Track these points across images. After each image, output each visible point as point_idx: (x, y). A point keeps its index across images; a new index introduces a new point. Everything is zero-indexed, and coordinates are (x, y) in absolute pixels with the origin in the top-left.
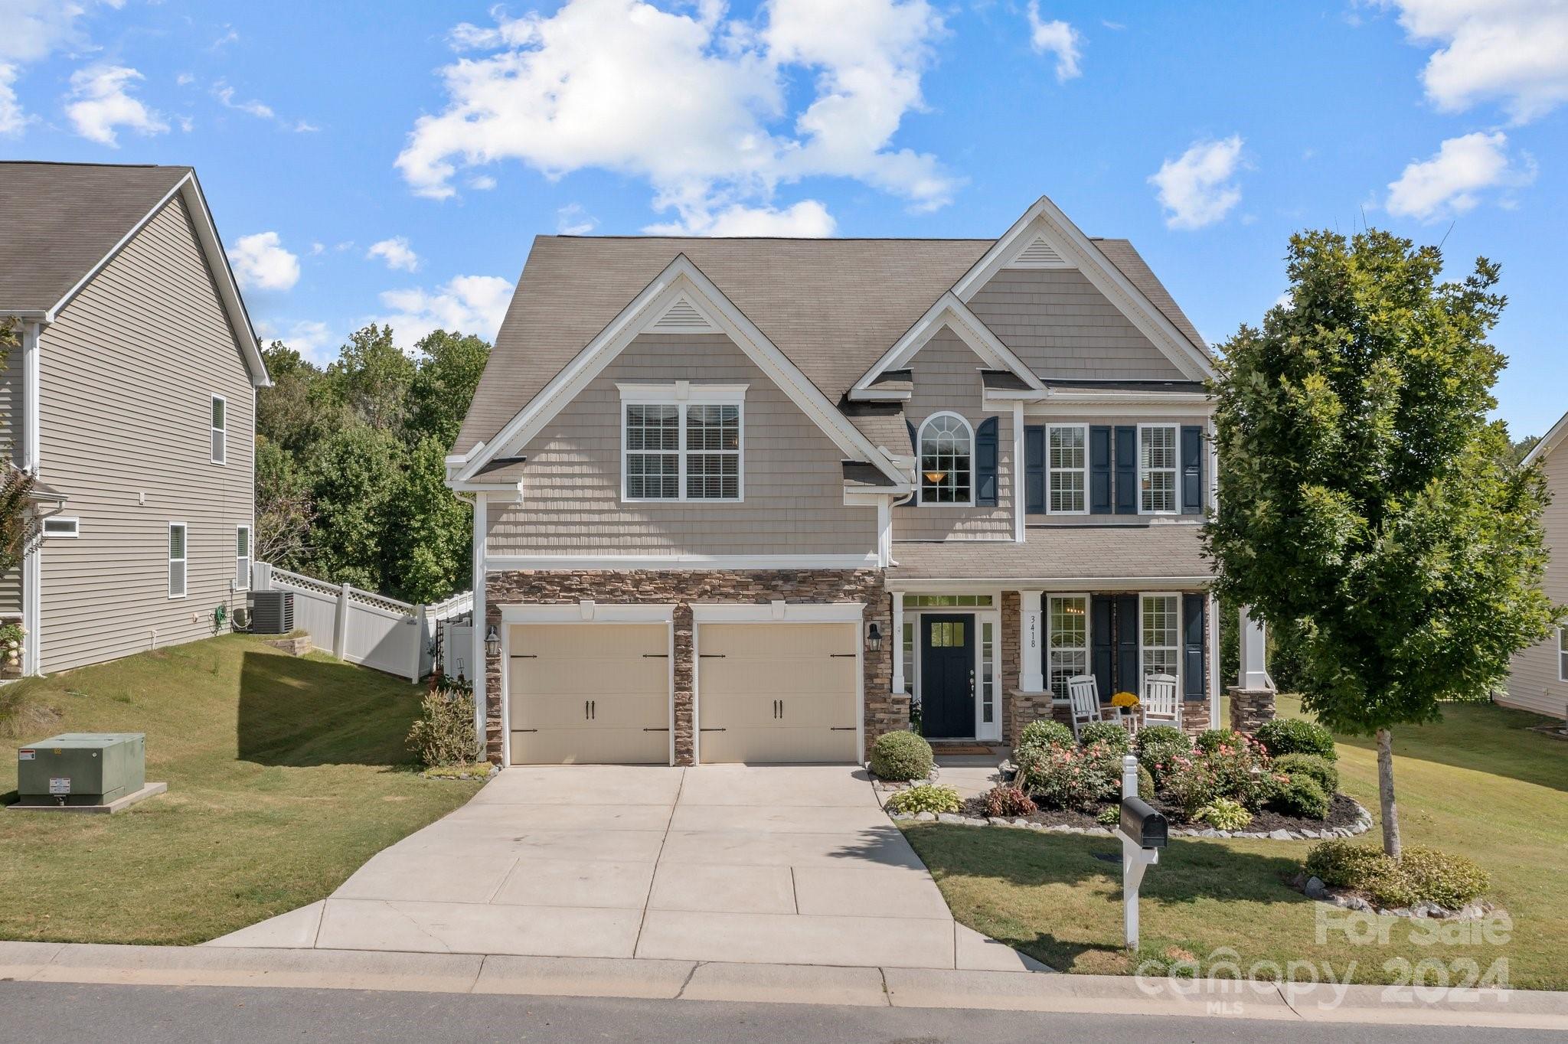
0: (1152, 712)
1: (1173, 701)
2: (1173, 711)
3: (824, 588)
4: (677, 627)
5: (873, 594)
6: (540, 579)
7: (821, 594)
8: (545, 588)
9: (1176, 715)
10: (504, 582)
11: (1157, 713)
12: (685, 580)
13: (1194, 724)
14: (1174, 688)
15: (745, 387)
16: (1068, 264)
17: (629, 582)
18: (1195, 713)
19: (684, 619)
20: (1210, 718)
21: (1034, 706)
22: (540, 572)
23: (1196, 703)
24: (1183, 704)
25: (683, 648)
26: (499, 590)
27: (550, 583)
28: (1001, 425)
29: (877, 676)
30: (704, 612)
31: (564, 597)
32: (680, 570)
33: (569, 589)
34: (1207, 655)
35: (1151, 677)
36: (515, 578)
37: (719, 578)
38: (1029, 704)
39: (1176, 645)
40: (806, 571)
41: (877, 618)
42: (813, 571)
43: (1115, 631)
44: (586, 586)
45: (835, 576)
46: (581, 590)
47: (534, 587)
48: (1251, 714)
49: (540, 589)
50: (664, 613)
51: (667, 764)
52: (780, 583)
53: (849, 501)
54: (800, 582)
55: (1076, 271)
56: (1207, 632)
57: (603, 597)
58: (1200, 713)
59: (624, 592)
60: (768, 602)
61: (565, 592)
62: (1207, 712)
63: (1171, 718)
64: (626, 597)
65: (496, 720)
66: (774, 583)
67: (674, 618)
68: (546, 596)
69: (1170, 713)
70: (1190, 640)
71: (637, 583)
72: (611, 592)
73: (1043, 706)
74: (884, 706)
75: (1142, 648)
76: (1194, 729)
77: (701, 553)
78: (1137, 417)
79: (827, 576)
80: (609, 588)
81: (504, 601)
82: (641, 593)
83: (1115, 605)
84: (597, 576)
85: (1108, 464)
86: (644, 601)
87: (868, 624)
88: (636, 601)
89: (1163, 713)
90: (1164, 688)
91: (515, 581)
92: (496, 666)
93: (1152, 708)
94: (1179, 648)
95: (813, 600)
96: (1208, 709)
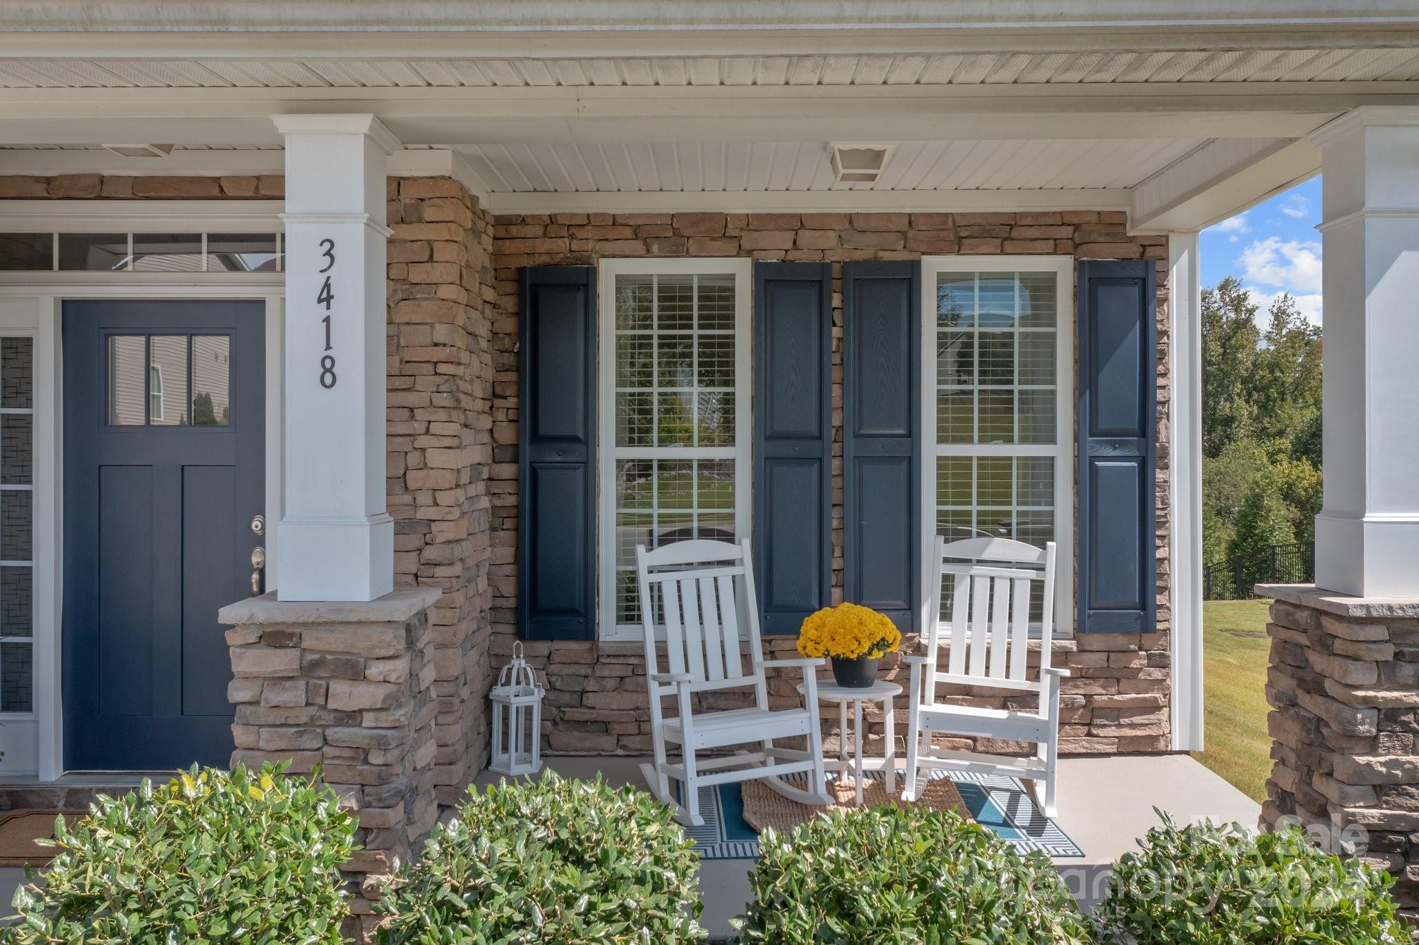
0: (955, 675)
1: (1035, 633)
2: (1034, 672)
9: (1044, 687)
11: (976, 678)
13: (1115, 713)
14: (1037, 588)
18: (1118, 676)
20: (1167, 695)
21: (308, 669)
23: (1120, 641)
24: (1072, 645)
34: (1160, 475)
35: (959, 548)
38: (283, 660)
39: (1052, 440)
43: (836, 391)
56: (1160, 396)
58: (1133, 674)
62: (1157, 674)
63: (1028, 700)
69: (1019, 681)
70: (1102, 425)
73: (354, 671)
75: (931, 450)
76: (1112, 731)
83: (836, 301)
89: (997, 680)
90: (1002, 589)
93: (956, 660)
94: (1062, 451)
96: (1162, 662)
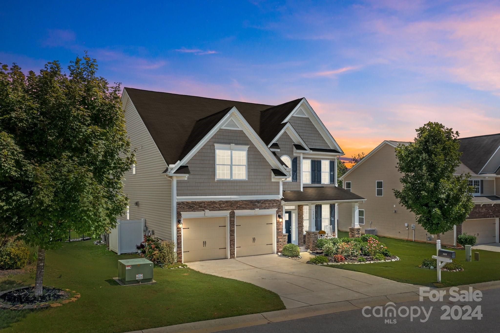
1: (331, 232)
3: (267, 205)
4: (230, 217)
5: (279, 206)
6: (193, 204)
7: (266, 206)
8: (194, 207)
10: (182, 205)
12: (233, 203)
14: (331, 228)
15: (248, 146)
16: (307, 116)
17: (218, 204)
19: (232, 215)
22: (193, 202)
25: (232, 223)
26: (181, 208)
27: (195, 205)
28: (298, 159)
29: (279, 229)
30: (238, 212)
31: (200, 209)
32: (232, 200)
33: (201, 207)
34: (335, 220)
36: (186, 204)
37: (241, 203)
40: (263, 200)
41: (280, 213)
42: (265, 200)
43: (317, 215)
44: (206, 206)
45: (270, 201)
46: (205, 207)
47: (191, 206)
48: (357, 234)
49: (193, 207)
50: (227, 213)
51: (226, 258)
52: (257, 203)
53: (273, 180)
54: (261, 203)
55: (308, 118)
57: (211, 209)
59: (216, 207)
60: (254, 209)
61: (200, 208)
64: (217, 209)
65: (180, 249)
66: (255, 204)
67: (230, 215)
68: (194, 209)
70: (332, 216)
71: (220, 205)
72: (213, 208)
74: (281, 237)
75: (322, 219)
77: (237, 195)
78: (321, 158)
79: (268, 201)
80: (212, 206)
81: (182, 211)
82: (221, 207)
84: (209, 202)
85: (315, 171)
86: (222, 210)
87: (278, 215)
88: (220, 210)
90: (329, 229)
91: (186, 205)
92: (180, 232)
94: (329, 218)
95: (265, 208)
